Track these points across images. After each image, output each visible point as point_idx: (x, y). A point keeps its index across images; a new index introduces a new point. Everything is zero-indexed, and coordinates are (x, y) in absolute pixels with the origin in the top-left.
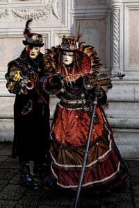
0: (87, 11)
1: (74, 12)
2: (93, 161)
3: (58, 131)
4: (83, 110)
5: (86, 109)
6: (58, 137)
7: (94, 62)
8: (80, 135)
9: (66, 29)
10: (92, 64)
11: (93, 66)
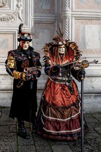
0: (42, 18)
1: (33, 18)
2: (67, 117)
3: (48, 95)
4: (65, 84)
5: (67, 84)
6: (47, 99)
7: (76, 53)
8: (61, 99)
9: (28, 29)
10: (75, 55)
11: (76, 56)
